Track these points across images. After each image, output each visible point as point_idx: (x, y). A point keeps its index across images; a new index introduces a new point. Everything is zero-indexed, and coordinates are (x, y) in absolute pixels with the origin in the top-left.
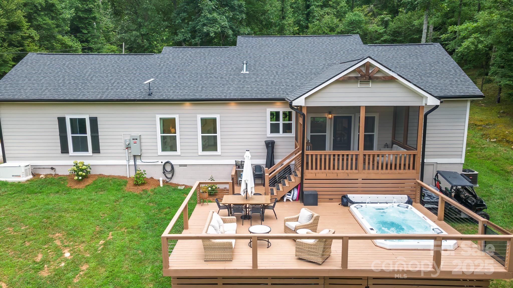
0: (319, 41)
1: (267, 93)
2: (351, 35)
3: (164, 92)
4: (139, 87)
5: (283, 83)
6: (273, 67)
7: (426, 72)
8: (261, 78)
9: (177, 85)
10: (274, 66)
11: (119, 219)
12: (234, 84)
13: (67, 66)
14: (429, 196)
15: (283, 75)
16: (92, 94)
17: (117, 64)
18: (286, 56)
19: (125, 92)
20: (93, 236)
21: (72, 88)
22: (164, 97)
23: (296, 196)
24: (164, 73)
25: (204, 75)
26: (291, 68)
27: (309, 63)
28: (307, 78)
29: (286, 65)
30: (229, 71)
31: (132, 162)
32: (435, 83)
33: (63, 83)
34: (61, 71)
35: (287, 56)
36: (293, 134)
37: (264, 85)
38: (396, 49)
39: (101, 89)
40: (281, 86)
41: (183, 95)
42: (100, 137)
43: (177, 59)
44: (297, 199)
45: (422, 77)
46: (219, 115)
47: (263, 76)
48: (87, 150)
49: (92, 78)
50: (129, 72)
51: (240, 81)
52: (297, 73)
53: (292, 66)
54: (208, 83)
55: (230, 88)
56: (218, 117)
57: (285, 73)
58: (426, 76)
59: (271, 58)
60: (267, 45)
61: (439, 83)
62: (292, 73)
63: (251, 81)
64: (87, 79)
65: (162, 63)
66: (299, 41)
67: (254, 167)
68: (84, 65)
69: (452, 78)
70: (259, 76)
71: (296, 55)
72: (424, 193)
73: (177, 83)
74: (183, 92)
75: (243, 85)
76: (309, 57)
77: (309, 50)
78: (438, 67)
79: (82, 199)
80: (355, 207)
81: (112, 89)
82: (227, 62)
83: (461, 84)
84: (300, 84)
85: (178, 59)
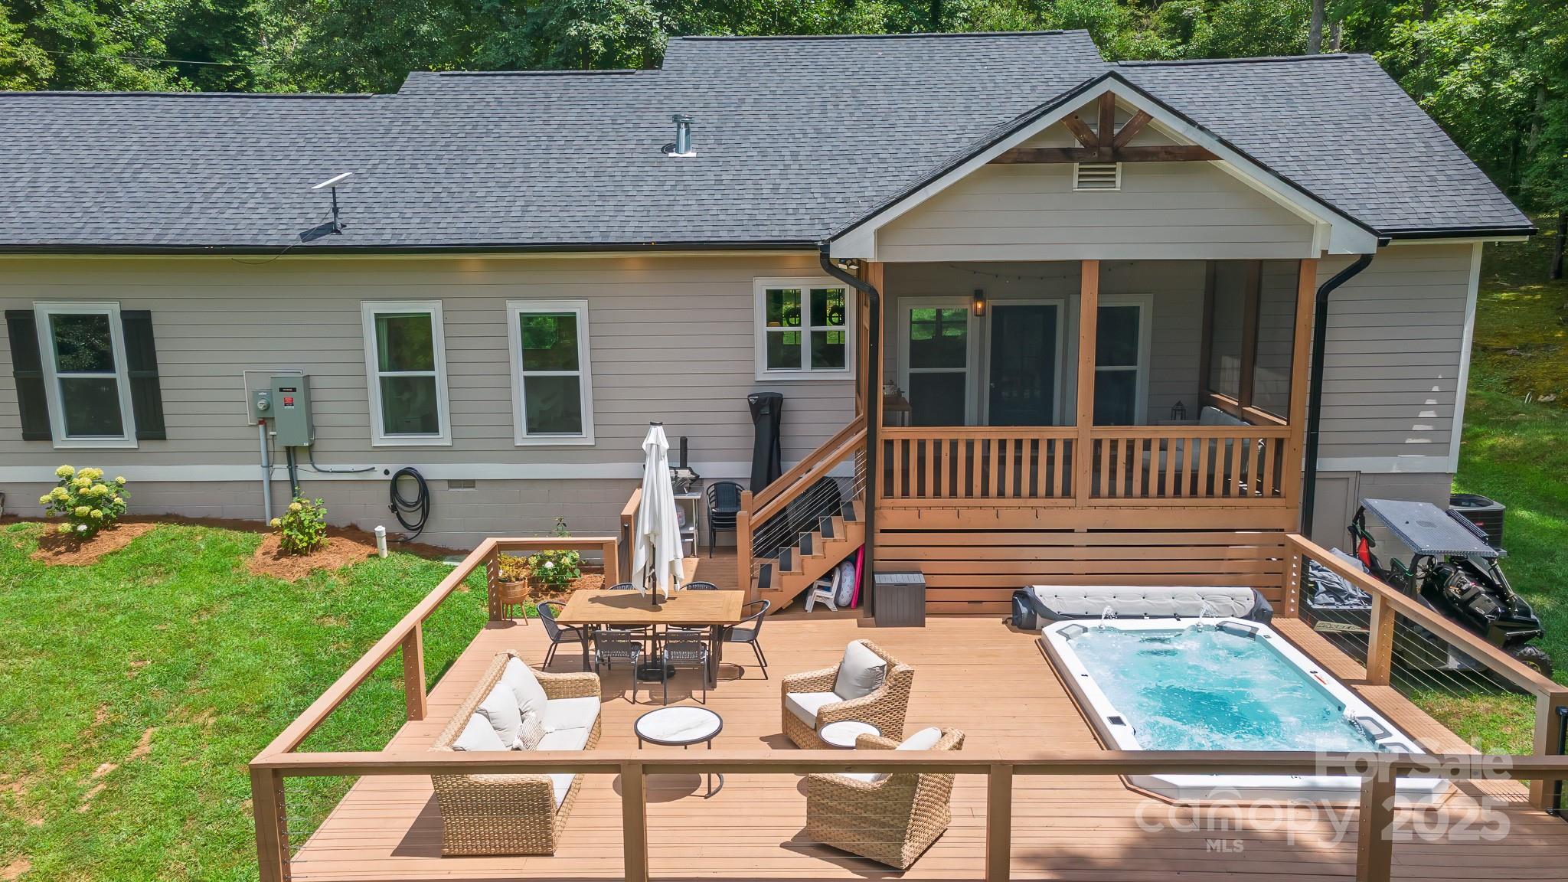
0: (948, 53)
1: (755, 222)
2: (1062, 30)
3: (390, 221)
4: (303, 206)
5: (812, 191)
6: (783, 136)
7: (1325, 148)
8: (739, 173)
9: (437, 197)
10: (788, 132)
11: (195, 677)
12: (640, 193)
13: (56, 135)
14: (1330, 591)
15: (817, 162)
16: (127, 225)
17: (236, 128)
18: (831, 99)
19: (249, 222)
20: (74, 747)
21: (59, 205)
22: (388, 238)
23: (851, 592)
24: (397, 157)
25: (537, 165)
26: (845, 139)
27: (909, 122)
28: (900, 174)
29: (830, 131)
30: (628, 151)
31: (281, 473)
32: (1354, 186)
33: (29, 190)
34: (31, 149)
35: (834, 99)
36: (847, 372)
37: (747, 196)
38: (1216, 75)
39: (163, 210)
40: (807, 201)
41: (454, 230)
42: (163, 383)
43: (449, 112)
44: (853, 605)
45: (1309, 167)
46: (584, 304)
47: (746, 168)
48: (118, 431)
49: (138, 171)
50: (276, 153)
51: (662, 183)
52: (864, 156)
53: (849, 135)
54: (550, 189)
55: (625, 208)
56: (579, 308)
57: (822, 158)
58: (1323, 163)
59: (778, 108)
60: (767, 64)
61: (1371, 186)
62: (850, 157)
63: (702, 183)
64: (118, 175)
65: (395, 124)
66: (880, 53)
67: (713, 488)
68: (115, 130)
69: (1416, 169)
70: (732, 168)
71: (866, 99)
72: (1312, 579)
73: (440, 190)
74: (455, 220)
75: (672, 198)
76: (912, 102)
77: (913, 82)
78: (1363, 133)
79: (74, 604)
80: (1060, 632)
81: (203, 209)
82: (624, 122)
83: (1447, 188)
84: (874, 193)
85: (454, 112)
